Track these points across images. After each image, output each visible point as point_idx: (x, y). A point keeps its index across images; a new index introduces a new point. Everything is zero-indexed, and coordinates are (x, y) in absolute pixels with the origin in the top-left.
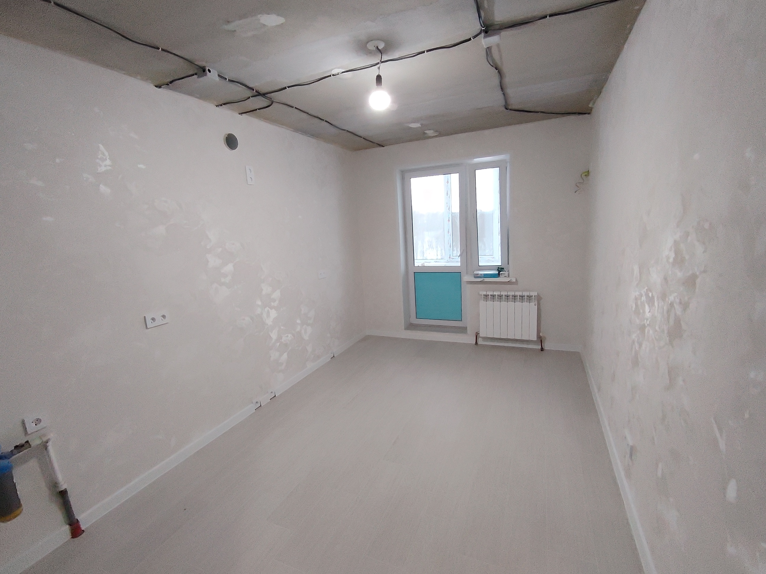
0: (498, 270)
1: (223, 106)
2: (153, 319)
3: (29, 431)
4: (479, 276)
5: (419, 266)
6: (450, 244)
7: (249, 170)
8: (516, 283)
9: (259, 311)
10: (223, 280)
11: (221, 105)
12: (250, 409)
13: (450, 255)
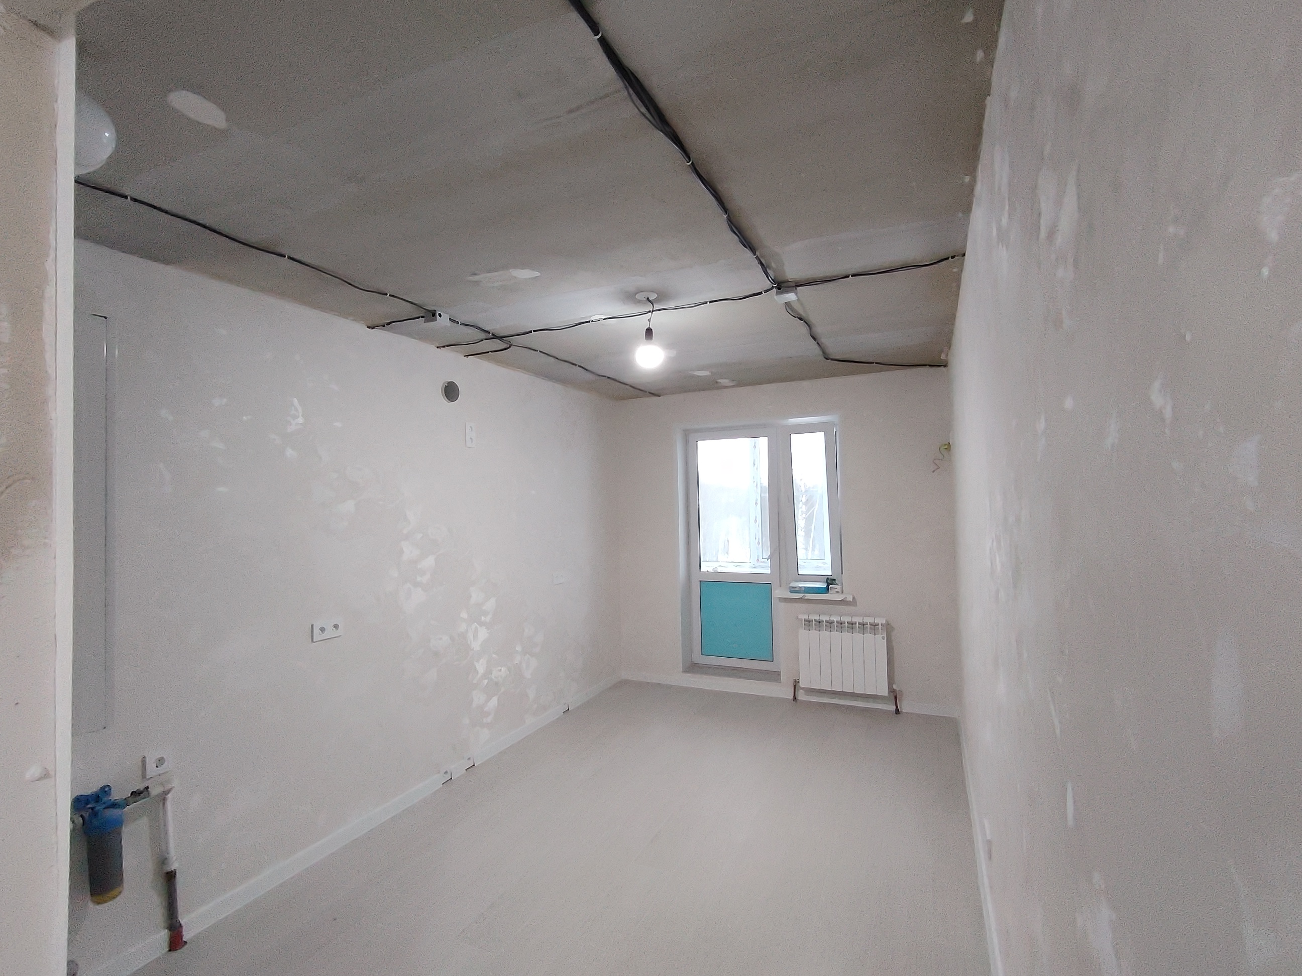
0: (827, 582)
1: (446, 347)
2: (322, 630)
3: (149, 774)
4: (796, 589)
5: (709, 571)
6: (759, 539)
7: (470, 428)
8: (854, 603)
9: (463, 627)
10: (419, 579)
11: (444, 347)
12: (436, 781)
13: (758, 556)
